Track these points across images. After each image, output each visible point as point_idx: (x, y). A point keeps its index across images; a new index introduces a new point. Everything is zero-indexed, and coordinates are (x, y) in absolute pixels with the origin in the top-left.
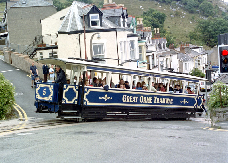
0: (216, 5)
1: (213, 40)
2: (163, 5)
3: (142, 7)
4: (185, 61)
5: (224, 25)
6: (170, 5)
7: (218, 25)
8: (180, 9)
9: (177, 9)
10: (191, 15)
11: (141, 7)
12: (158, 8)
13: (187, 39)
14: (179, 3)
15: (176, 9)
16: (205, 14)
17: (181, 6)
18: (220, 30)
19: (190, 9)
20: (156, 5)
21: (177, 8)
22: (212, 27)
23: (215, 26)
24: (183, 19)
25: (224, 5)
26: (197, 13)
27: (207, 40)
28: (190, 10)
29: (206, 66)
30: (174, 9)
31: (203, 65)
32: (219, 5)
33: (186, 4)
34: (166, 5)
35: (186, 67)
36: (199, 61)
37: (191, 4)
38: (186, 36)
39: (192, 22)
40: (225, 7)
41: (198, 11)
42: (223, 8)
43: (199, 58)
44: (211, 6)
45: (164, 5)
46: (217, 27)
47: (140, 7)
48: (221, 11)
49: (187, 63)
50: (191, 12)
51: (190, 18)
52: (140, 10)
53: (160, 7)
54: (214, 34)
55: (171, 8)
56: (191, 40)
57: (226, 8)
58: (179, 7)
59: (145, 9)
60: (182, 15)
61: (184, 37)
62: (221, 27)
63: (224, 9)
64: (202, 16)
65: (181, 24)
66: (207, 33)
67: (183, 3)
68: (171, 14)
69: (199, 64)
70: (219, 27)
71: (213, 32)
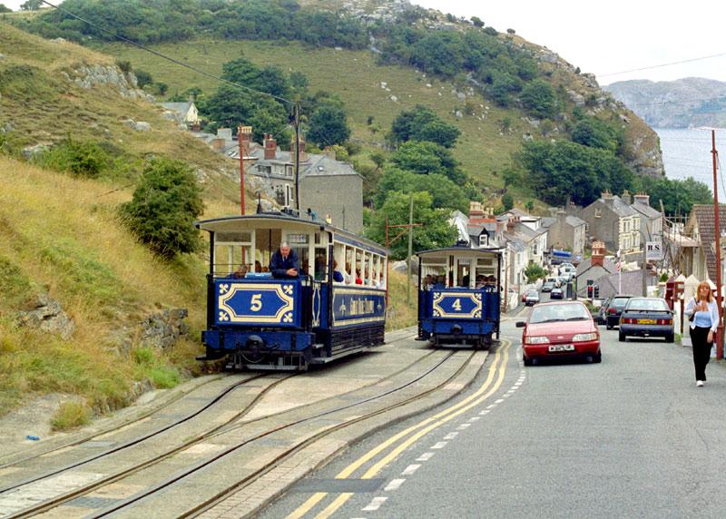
0: (561, 86)
1: (554, 189)
2: (435, 81)
3: (386, 86)
4: (518, 251)
5: (579, 159)
6: (452, 83)
7: (566, 158)
8: (475, 95)
9: (469, 94)
10: (502, 114)
11: (384, 84)
12: (425, 90)
13: (497, 179)
14: (474, 78)
15: (466, 94)
16: (534, 111)
17: (476, 86)
18: (571, 170)
19: (500, 96)
20: (419, 80)
21: (469, 90)
22: (554, 160)
23: (560, 160)
24: (483, 122)
25: (579, 83)
26: (515, 106)
27: (542, 188)
28: (499, 99)
29: (545, 253)
30: (461, 95)
31: (540, 253)
32: (568, 85)
33: (489, 80)
34: (443, 81)
35: (519, 260)
36: (536, 247)
37: (503, 83)
38: (495, 173)
39: (503, 131)
40: (582, 91)
41: (518, 100)
42: (578, 92)
43: (535, 242)
44: (550, 92)
45: (437, 80)
46: (563, 162)
47: (380, 85)
48: (571, 101)
49: (521, 253)
50: (502, 104)
51: (499, 121)
52: (384, 94)
53: (428, 88)
54: (555, 177)
55: (454, 91)
56: (507, 184)
57: (583, 94)
58: (472, 89)
59: (394, 92)
60: (480, 111)
61: (490, 174)
62: (572, 162)
63: (579, 96)
64: (528, 115)
65: (479, 136)
66: (542, 172)
67: (481, 78)
68: (456, 110)
69: (535, 253)
70: (568, 164)
71: (555, 173)
